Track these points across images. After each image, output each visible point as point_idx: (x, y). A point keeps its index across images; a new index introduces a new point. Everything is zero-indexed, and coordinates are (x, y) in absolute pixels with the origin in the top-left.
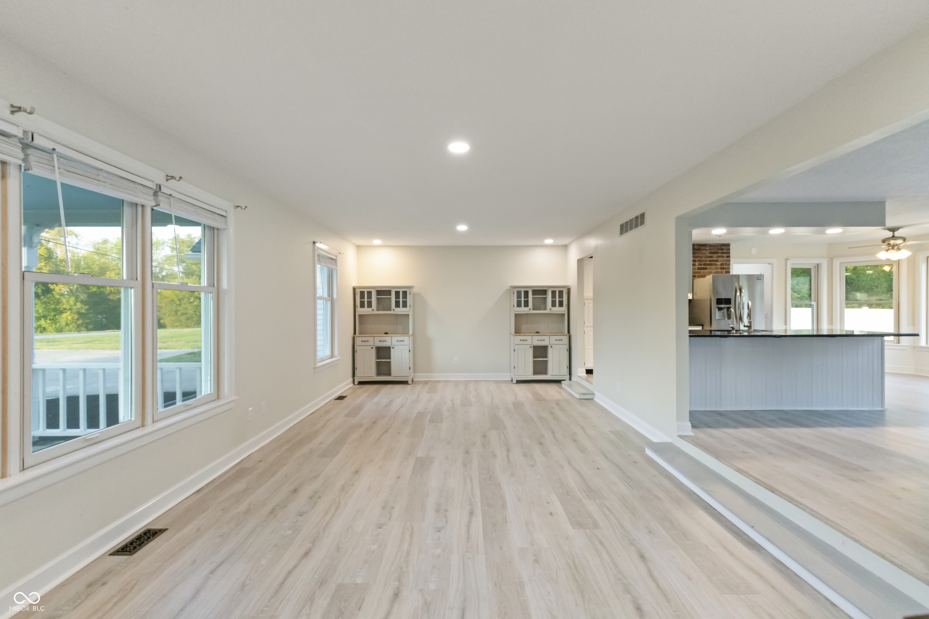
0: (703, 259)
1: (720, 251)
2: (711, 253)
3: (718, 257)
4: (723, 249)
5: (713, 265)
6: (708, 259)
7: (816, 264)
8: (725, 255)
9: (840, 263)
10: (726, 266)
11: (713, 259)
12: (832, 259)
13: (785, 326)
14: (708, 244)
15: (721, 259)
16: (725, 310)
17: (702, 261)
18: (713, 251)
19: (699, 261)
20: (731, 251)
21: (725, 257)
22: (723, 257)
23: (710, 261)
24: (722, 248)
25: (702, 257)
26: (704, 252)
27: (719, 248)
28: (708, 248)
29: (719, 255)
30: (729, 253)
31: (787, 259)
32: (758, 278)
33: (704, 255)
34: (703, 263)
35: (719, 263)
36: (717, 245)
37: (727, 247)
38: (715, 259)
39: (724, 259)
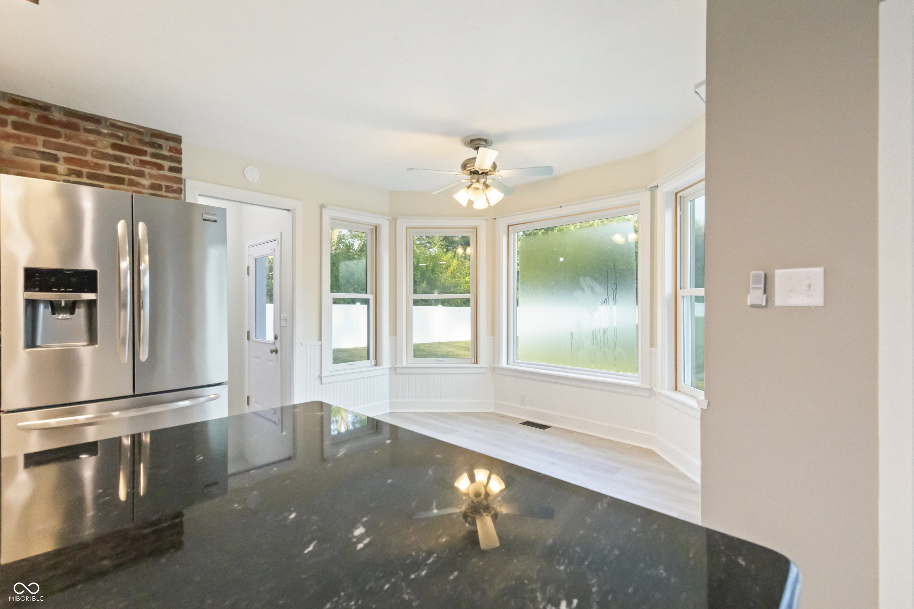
0: (88, 158)
1: (149, 150)
2: (115, 146)
3: (144, 163)
4: (160, 147)
5: (126, 182)
6: (107, 163)
7: (374, 226)
8: (167, 164)
9: (407, 228)
10: (170, 192)
11: (124, 165)
12: (395, 219)
13: (320, 342)
14: (106, 119)
15: (155, 172)
16: (81, 312)
17: (85, 164)
18: (125, 143)
19: (68, 160)
20: (184, 157)
21: (166, 168)
22: (160, 167)
23: (113, 169)
24: (154, 143)
25: (83, 152)
26: (91, 137)
27: (147, 139)
28: (105, 131)
29: (147, 158)
30: (179, 161)
31: (322, 206)
32: (206, 216)
33: (90, 148)
34: (85, 170)
35: (146, 182)
36: (141, 130)
37: (172, 144)
38: (132, 167)
39: (162, 172)
